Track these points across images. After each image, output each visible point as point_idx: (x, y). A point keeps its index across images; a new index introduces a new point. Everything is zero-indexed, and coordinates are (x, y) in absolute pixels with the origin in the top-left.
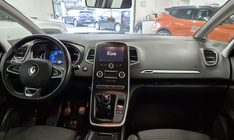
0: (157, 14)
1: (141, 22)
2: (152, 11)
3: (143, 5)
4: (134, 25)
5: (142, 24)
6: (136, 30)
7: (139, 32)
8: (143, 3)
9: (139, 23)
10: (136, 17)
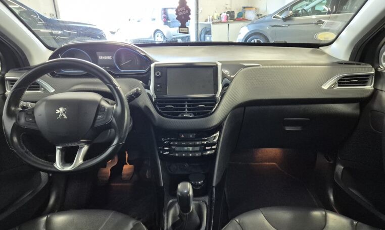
0: (234, 12)
2: (227, 6)
5: (211, 29)
9: (206, 28)
10: (200, 17)
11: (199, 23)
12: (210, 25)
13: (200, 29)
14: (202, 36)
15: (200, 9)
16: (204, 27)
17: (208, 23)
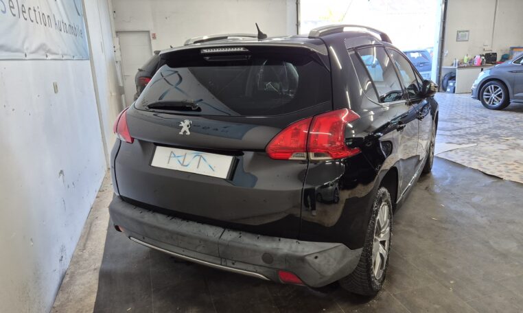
0: (496, 54)
1: (455, 69)
2: (485, 47)
3: (461, 36)
4: (439, 77)
5: (455, 74)
6: (443, 86)
7: (448, 90)
8: (460, 34)
9: (451, 73)
10: (445, 60)
11: (443, 67)
13: (443, 74)
14: (445, 82)
15: (446, 52)
16: (448, 72)
17: (454, 67)
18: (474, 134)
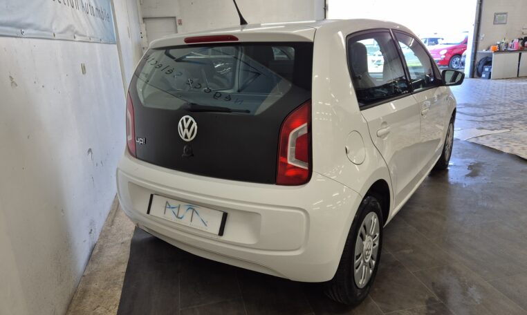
2: (523, 31)
3: (499, 19)
4: (474, 62)
6: (478, 72)
8: (497, 17)
9: (487, 57)
10: (481, 45)
11: (478, 51)
12: (491, 54)
13: (478, 59)
14: (480, 67)
15: (482, 36)
16: (484, 56)
17: (490, 51)
18: (507, 120)
